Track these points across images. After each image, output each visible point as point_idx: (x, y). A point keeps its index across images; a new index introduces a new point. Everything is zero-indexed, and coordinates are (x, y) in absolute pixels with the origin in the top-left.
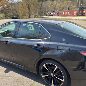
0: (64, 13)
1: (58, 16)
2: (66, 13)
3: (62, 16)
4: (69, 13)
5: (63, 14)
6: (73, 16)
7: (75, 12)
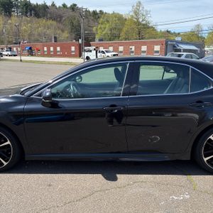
0: (45, 49)
1: (32, 55)
2: (52, 49)
3: (43, 55)
4: (58, 49)
5: (44, 51)
6: (70, 56)
7: (73, 48)
